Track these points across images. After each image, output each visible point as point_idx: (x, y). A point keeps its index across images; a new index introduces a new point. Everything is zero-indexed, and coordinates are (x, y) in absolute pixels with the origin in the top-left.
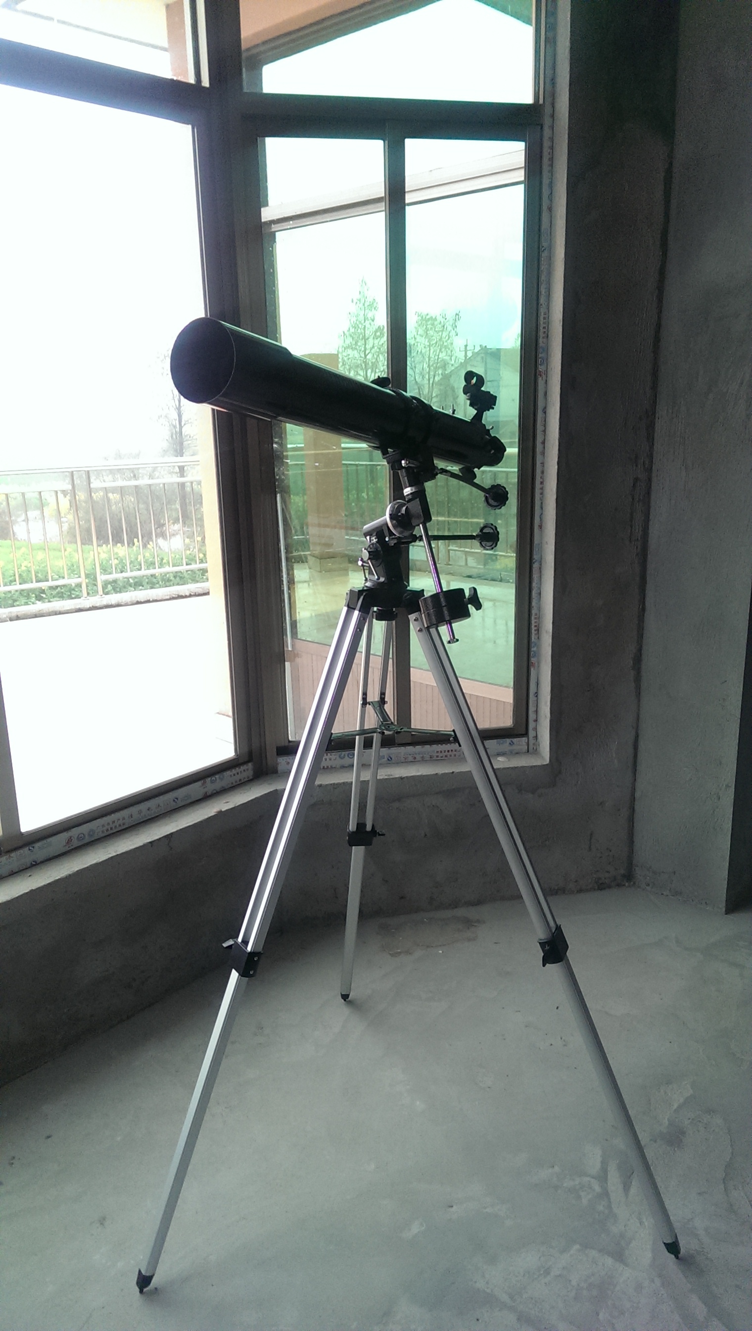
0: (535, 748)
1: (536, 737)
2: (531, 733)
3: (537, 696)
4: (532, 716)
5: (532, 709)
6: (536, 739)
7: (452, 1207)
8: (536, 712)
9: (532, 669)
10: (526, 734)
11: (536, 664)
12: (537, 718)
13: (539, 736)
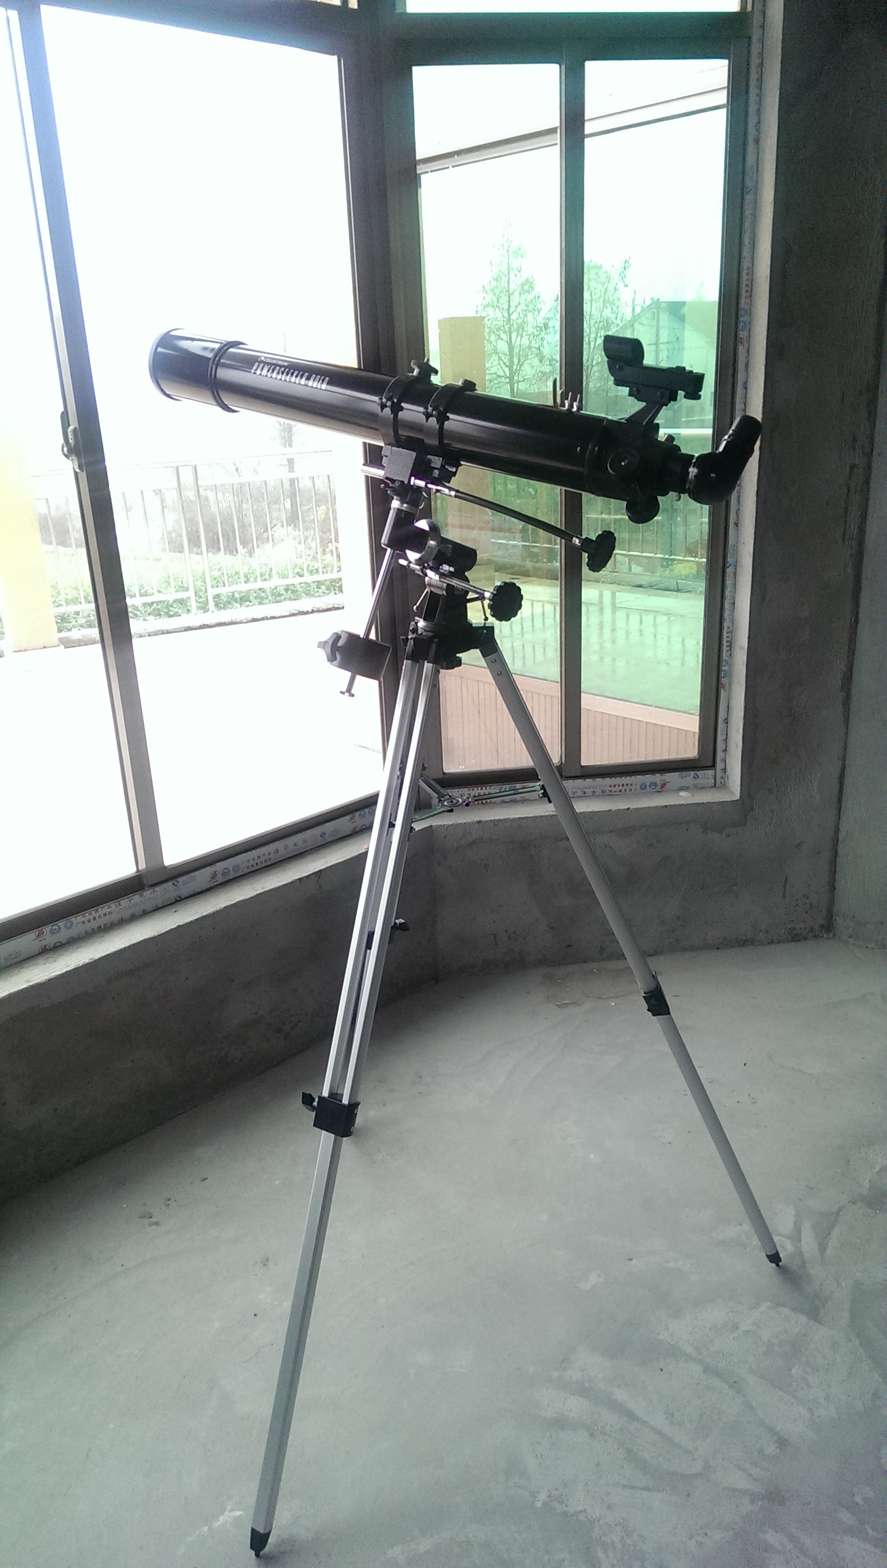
0: (723, 782)
1: (725, 770)
2: (719, 765)
3: (727, 723)
4: (720, 745)
5: (720, 738)
6: (725, 772)
7: (631, 1260)
8: (726, 740)
9: (722, 691)
10: (713, 766)
11: (727, 685)
12: (726, 747)
13: (728, 768)
